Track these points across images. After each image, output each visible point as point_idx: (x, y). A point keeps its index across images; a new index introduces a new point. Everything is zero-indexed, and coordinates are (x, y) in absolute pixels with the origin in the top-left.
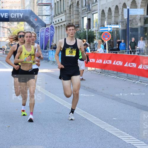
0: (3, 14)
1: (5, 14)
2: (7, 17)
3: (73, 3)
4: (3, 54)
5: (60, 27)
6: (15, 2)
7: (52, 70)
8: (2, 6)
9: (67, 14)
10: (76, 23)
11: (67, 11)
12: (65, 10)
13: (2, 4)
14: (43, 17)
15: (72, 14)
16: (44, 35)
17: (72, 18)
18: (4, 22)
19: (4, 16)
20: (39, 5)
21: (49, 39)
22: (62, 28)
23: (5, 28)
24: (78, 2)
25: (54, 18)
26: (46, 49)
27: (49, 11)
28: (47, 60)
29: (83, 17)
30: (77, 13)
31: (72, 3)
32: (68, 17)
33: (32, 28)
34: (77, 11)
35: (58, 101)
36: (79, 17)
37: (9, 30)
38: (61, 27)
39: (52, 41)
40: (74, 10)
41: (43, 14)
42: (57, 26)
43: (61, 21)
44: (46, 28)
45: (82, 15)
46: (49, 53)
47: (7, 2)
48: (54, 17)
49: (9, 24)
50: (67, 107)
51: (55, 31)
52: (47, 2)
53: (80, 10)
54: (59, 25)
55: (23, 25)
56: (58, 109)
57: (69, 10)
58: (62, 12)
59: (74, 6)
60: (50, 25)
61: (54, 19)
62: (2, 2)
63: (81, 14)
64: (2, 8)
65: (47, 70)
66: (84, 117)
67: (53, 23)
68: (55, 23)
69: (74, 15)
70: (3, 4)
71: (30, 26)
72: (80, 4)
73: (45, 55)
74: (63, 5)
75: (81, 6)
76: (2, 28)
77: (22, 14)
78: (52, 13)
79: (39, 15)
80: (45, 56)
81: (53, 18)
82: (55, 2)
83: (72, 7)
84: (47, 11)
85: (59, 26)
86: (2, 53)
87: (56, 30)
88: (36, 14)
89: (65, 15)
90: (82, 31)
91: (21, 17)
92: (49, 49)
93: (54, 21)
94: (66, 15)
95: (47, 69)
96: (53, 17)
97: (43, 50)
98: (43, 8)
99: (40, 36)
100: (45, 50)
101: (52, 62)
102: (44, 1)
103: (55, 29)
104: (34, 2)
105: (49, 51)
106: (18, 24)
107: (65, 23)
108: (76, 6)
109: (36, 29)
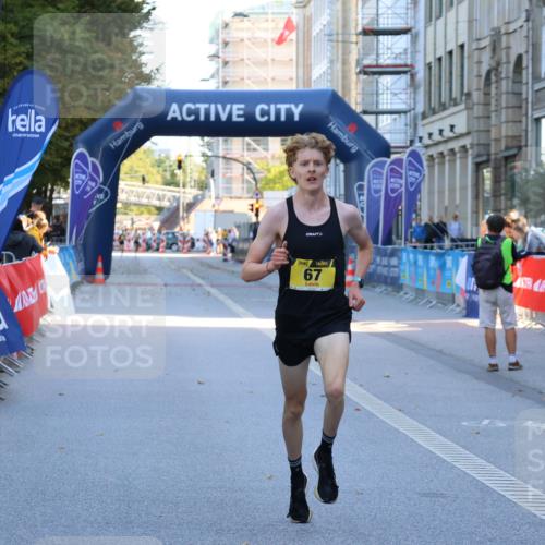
0: (228, 106)
1: (235, 106)
2: (242, 119)
3: (499, 64)
4: (225, 260)
5: (447, 158)
6: (273, 60)
7: (411, 326)
8: (224, 77)
9: (476, 107)
10: (510, 140)
11: (476, 96)
12: (466, 91)
13: (226, 69)
14: (381, 117)
15: (493, 108)
17: (493, 120)
18: (230, 139)
19: (230, 115)
20: (366, 73)
21: (404, 203)
22: (454, 161)
23: (234, 163)
24: (520, 58)
25: (425, 121)
26: (388, 241)
27: (403, 96)
28: (394, 284)
29: (536, 116)
30: (513, 101)
31: (494, 65)
32: (478, 118)
33: (338, 161)
34: (514, 93)
35: (431, 449)
36: (524, 119)
37: (249, 169)
39: (415, 211)
40: (504, 89)
41: (383, 106)
42: (434, 151)
43: (451, 135)
45: (533, 110)
46: (400, 259)
47: (242, 60)
48: (424, 116)
49: (249, 144)
50: (466, 474)
51: (426, 172)
52: (398, 62)
53: (528, 92)
57: (481, 93)
58: (455, 99)
59: (503, 76)
60: (408, 151)
61: (423, 126)
62: (226, 63)
63: (530, 105)
64: (226, 83)
66: (535, 516)
67: (417, 140)
68: (427, 141)
69: (504, 111)
70: (230, 69)
72: (527, 67)
73: (385, 266)
74: (459, 73)
75: (530, 76)
76: (221, 160)
77: (301, 106)
78: (415, 103)
79: (365, 112)
80: (384, 271)
81: (420, 123)
82: (431, 59)
83: (493, 78)
85: (441, 153)
86: (221, 255)
87: (431, 167)
88: (353, 107)
89: (467, 108)
90: (532, 173)
91: (297, 118)
93: (422, 132)
94: (472, 109)
96: (420, 117)
97: (380, 245)
98: (380, 85)
99: (365, 192)
100: (384, 244)
101: (414, 294)
102: (386, 57)
103: (425, 163)
104: (345, 62)
105: (402, 250)
107: (467, 141)
108: (511, 75)
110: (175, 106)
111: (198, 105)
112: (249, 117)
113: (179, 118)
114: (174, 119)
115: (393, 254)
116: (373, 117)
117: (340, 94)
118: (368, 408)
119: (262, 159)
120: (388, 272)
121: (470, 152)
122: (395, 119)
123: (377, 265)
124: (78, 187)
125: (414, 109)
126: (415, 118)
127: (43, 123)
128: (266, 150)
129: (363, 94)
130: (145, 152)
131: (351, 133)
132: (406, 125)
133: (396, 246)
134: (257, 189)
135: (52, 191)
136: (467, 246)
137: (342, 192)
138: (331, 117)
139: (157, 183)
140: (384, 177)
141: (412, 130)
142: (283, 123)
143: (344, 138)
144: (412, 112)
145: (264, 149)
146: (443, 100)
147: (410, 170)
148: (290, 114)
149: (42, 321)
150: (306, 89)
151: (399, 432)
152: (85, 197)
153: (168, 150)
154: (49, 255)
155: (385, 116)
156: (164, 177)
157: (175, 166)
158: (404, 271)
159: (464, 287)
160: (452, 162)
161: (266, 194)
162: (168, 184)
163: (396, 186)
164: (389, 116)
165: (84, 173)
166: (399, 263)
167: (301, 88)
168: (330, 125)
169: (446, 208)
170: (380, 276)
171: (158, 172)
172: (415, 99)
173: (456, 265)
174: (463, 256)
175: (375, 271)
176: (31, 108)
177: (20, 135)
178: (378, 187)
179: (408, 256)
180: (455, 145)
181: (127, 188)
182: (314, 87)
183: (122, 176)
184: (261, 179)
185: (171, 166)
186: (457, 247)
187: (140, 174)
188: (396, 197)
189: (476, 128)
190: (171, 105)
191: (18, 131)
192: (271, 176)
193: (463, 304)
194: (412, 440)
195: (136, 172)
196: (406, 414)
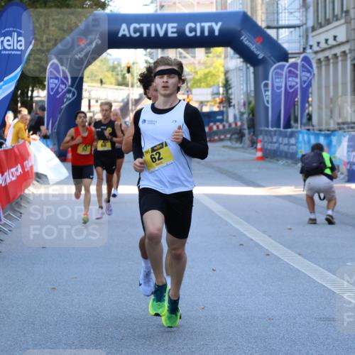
0: (165, 25)
1: (170, 25)
2: (175, 35)
5: (331, 61)
8: (161, 3)
9: (353, 22)
12: (345, 9)
16: (283, 85)
21: (299, 96)
25: (314, 33)
26: (288, 125)
27: (297, 14)
33: (249, 65)
35: (324, 284)
38: (335, 61)
41: (282, 23)
42: (321, 56)
43: (334, 43)
44: (287, 64)
46: (297, 139)
48: (313, 29)
49: (180, 53)
54: (329, 53)
55: (223, 56)
56: (325, 308)
58: (337, 16)
60: (302, 56)
61: (313, 36)
64: (162, 7)
65: (293, 187)
67: (308, 47)
68: (316, 48)
71: (242, 60)
73: (285, 145)
77: (220, 24)
78: (306, 20)
79: (269, 27)
80: (285, 148)
81: (311, 34)
84: (291, 13)
85: (327, 57)
87: (319, 68)
88: (259, 23)
89: (346, 22)
91: (217, 33)
92: (297, 127)
93: (312, 41)
94: (350, 22)
95: (291, 186)
96: (310, 30)
97: (282, 129)
98: (280, 6)
99: (270, 88)
103: (315, 65)
106: (207, 53)
107: (346, 48)
109: (260, 69)
110: (124, 26)
111: (142, 25)
112: (181, 33)
113: (128, 35)
114: (124, 36)
115: (292, 135)
116: (275, 30)
117: (249, 14)
118: (275, 253)
119: (191, 64)
120: (288, 149)
121: (349, 56)
122: (291, 32)
123: (280, 144)
124: (52, 89)
125: (306, 24)
126: (307, 30)
127: (23, 43)
128: (194, 57)
129: (267, 13)
130: (102, 61)
131: (258, 44)
132: (300, 36)
133: (294, 129)
134: (187, 87)
135: (32, 91)
136: (348, 128)
137: (252, 88)
138: (242, 32)
139: (111, 84)
140: (284, 77)
141: (304, 40)
142: (206, 37)
143: (253, 48)
144: (304, 27)
145: (192, 57)
146: (327, 17)
147: (303, 71)
148: (211, 30)
149: (26, 191)
150: (223, 11)
151: (299, 271)
152: (58, 97)
153: (120, 59)
154: (32, 141)
155: (284, 29)
156: (117, 80)
157: (125, 71)
158: (301, 148)
159: (346, 160)
160: (336, 64)
161: (195, 91)
162: (120, 84)
163: (293, 83)
164: (287, 29)
165: (57, 78)
166: (296, 143)
167: (220, 10)
168: (242, 38)
169: (331, 99)
170: (282, 152)
171: (112, 75)
172: (306, 16)
173: (340, 142)
174: (344, 136)
175: (278, 148)
176: (14, 31)
177: (7, 52)
178: (279, 85)
179: (303, 136)
180: (338, 51)
181: (89, 88)
182: (230, 9)
183: (85, 79)
184: (191, 80)
185: (122, 71)
186: (340, 129)
187: (99, 78)
188: (293, 92)
189: (353, 38)
190: (121, 26)
191: (5, 49)
192: (197, 77)
193: (346, 173)
194: (310, 277)
195: (96, 76)
196: (305, 257)
